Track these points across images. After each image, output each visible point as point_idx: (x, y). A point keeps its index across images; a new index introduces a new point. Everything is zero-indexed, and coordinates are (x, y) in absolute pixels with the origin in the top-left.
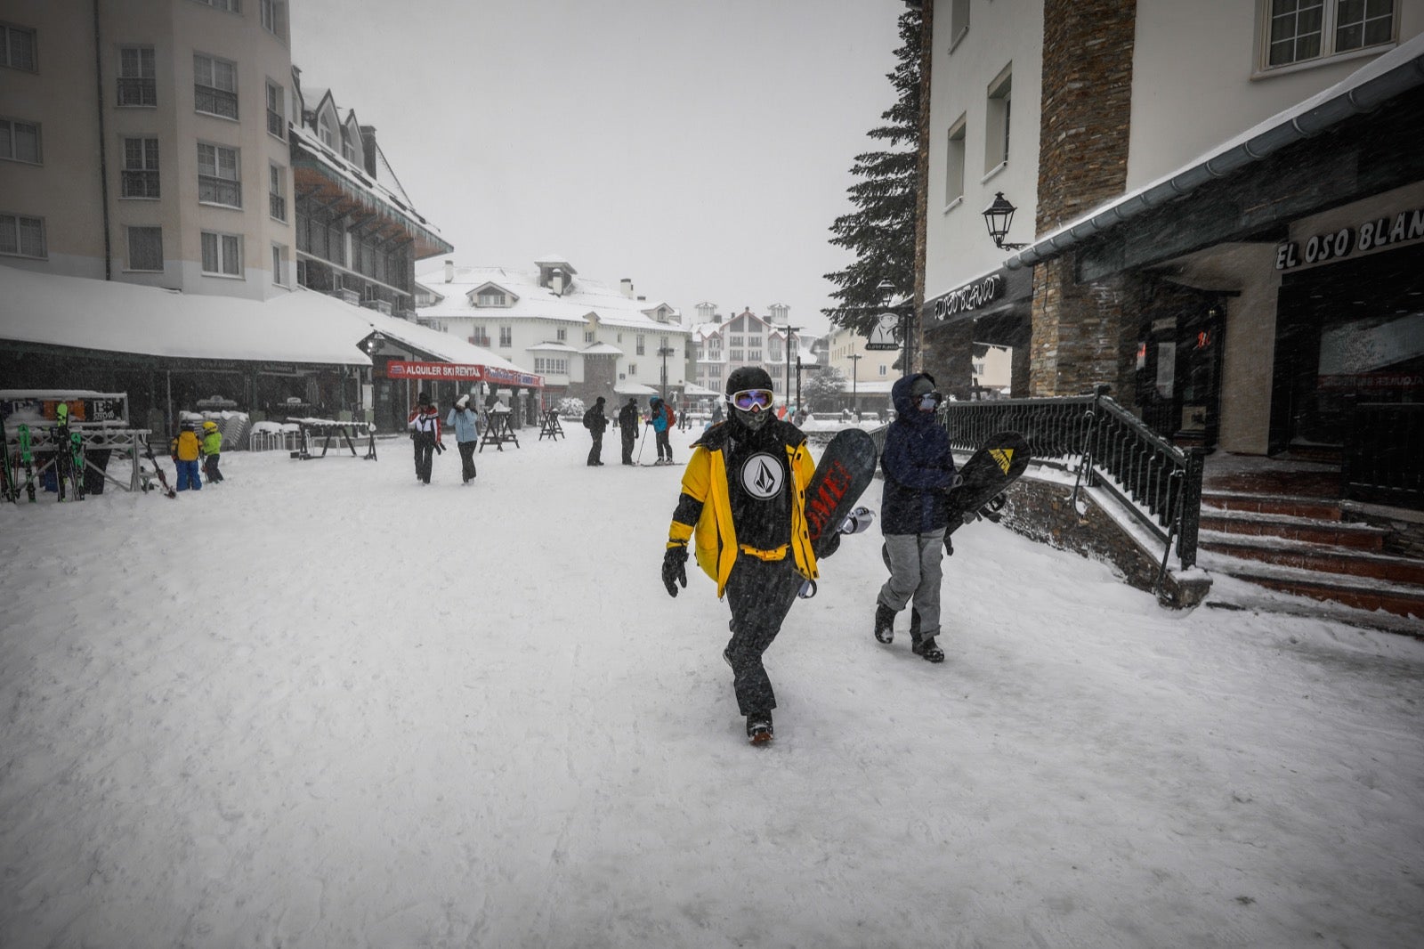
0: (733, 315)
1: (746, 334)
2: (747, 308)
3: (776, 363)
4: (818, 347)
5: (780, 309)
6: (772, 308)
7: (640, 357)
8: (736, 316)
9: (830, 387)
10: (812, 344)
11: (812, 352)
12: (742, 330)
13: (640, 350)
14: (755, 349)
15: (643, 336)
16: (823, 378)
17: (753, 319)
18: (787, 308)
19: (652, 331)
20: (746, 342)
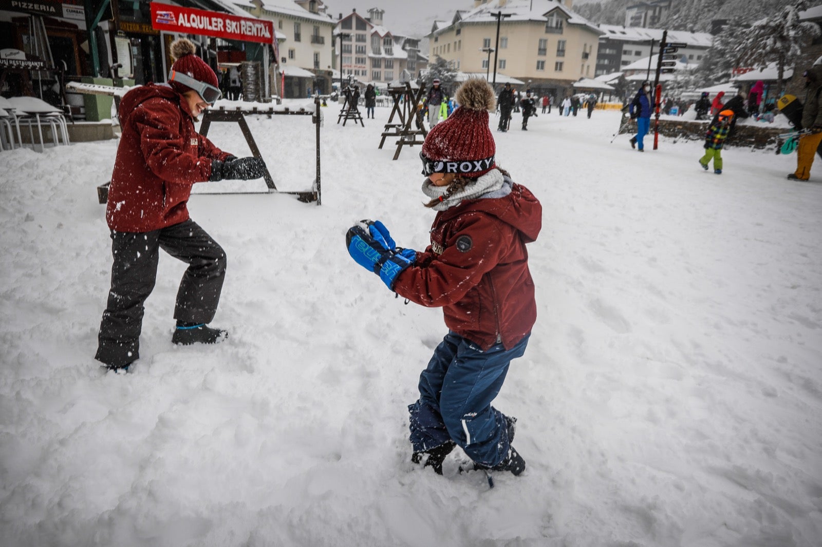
0: (341, 16)
1: (353, 32)
2: (354, 10)
3: (377, 56)
4: (407, 45)
5: (377, 12)
6: (371, 11)
7: (297, 43)
8: (344, 17)
9: (446, 77)
10: (403, 42)
11: (403, 48)
12: (351, 28)
13: (298, 37)
14: (361, 44)
15: (300, 24)
16: (440, 69)
17: (359, 19)
18: (382, 12)
19: (308, 20)
20: (354, 39)
